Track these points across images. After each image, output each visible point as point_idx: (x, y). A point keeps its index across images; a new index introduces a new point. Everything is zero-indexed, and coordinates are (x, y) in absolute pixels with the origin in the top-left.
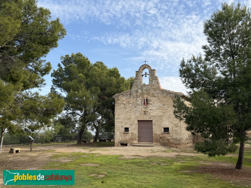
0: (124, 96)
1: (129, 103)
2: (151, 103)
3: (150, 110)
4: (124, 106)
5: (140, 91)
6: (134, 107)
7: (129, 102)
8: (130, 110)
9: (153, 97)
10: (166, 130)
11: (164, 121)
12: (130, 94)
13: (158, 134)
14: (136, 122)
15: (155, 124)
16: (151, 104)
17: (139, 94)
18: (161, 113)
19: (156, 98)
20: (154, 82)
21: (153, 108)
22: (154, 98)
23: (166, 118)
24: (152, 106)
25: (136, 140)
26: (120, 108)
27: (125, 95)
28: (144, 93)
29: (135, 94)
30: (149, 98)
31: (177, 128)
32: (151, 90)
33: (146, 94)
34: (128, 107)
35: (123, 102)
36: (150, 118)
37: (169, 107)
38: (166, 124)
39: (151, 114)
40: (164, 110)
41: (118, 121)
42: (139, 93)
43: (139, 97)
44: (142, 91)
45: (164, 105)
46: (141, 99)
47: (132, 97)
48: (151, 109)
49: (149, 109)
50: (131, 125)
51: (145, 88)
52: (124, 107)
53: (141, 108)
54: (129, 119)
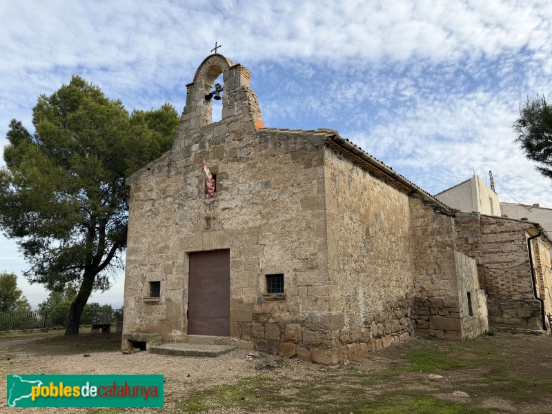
0: (153, 172)
1: (164, 193)
2: (226, 183)
3: (224, 209)
4: (153, 205)
5: (195, 147)
6: (178, 208)
7: (164, 191)
8: (166, 219)
9: (233, 161)
10: (275, 282)
11: (266, 248)
12: (169, 165)
13: (245, 300)
14: (182, 260)
15: (238, 264)
16: (227, 189)
17: (192, 159)
18: (258, 216)
19: (242, 165)
20: (236, 108)
21: (233, 204)
22: (235, 165)
23: (272, 237)
24: (228, 197)
25: (178, 328)
26: (142, 216)
27: (156, 170)
28: (209, 153)
29: (181, 163)
30: (222, 168)
31: (313, 275)
32: (227, 139)
33: (212, 154)
34: (161, 210)
35: (149, 193)
36: (223, 239)
37: (282, 192)
38: (274, 259)
39: (226, 227)
40: (265, 207)
41: (135, 261)
42: (193, 154)
43: (193, 170)
44: (202, 146)
45: (267, 185)
46: (198, 177)
47: (173, 173)
48: (227, 206)
49: (220, 207)
50: (168, 270)
51: (210, 136)
52: (150, 210)
53: (197, 207)
54: (162, 251)
